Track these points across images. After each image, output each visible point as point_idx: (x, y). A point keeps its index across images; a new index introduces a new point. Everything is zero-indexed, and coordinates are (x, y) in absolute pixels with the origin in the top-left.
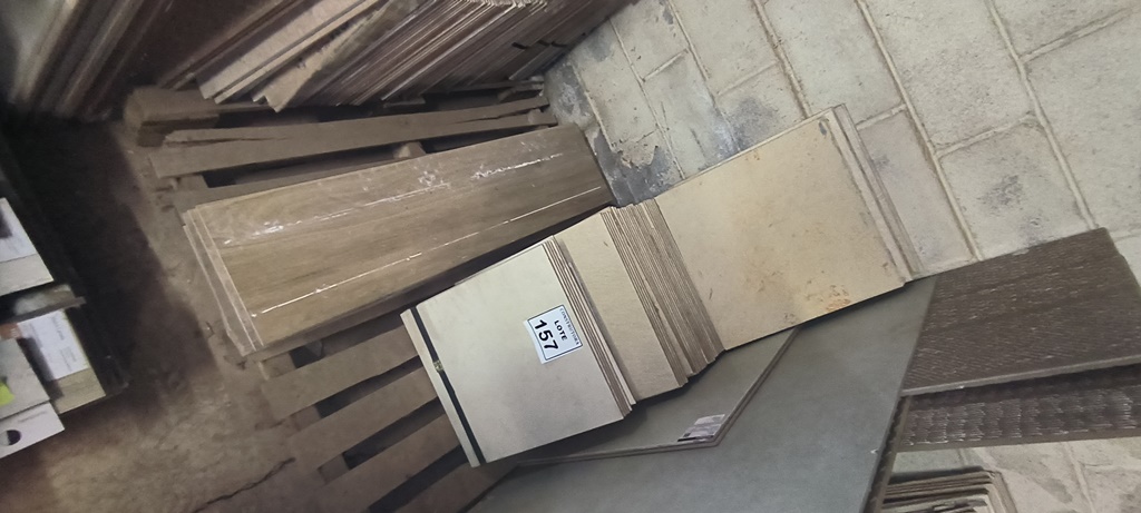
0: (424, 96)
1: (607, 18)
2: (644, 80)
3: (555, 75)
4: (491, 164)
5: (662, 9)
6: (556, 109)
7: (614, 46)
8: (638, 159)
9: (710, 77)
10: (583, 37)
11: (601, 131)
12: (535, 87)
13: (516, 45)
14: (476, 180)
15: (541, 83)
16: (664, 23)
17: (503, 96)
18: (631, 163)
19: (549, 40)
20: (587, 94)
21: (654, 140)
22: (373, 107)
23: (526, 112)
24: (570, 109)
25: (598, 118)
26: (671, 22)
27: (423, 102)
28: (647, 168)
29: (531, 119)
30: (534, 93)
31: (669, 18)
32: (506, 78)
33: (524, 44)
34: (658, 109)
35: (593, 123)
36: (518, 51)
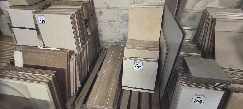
0: (92, 66)
1: (97, 31)
2: (110, 31)
3: (101, 44)
4: (108, 61)
5: (101, 22)
6: (106, 48)
7: (102, 33)
8: (122, 39)
9: (115, 20)
10: (98, 37)
11: (114, 42)
12: (101, 49)
13: (93, 47)
14: (109, 65)
15: (101, 48)
16: (103, 23)
17: (99, 54)
18: (122, 40)
19: (95, 42)
20: (107, 41)
21: (120, 35)
22: (89, 74)
23: (104, 52)
24: (108, 45)
25: (112, 41)
26: (104, 22)
27: (93, 67)
28: (124, 38)
29: (105, 52)
30: (102, 49)
31: (103, 22)
32: (97, 52)
33: (94, 46)
34: (116, 31)
35: (112, 43)
36: (94, 47)
